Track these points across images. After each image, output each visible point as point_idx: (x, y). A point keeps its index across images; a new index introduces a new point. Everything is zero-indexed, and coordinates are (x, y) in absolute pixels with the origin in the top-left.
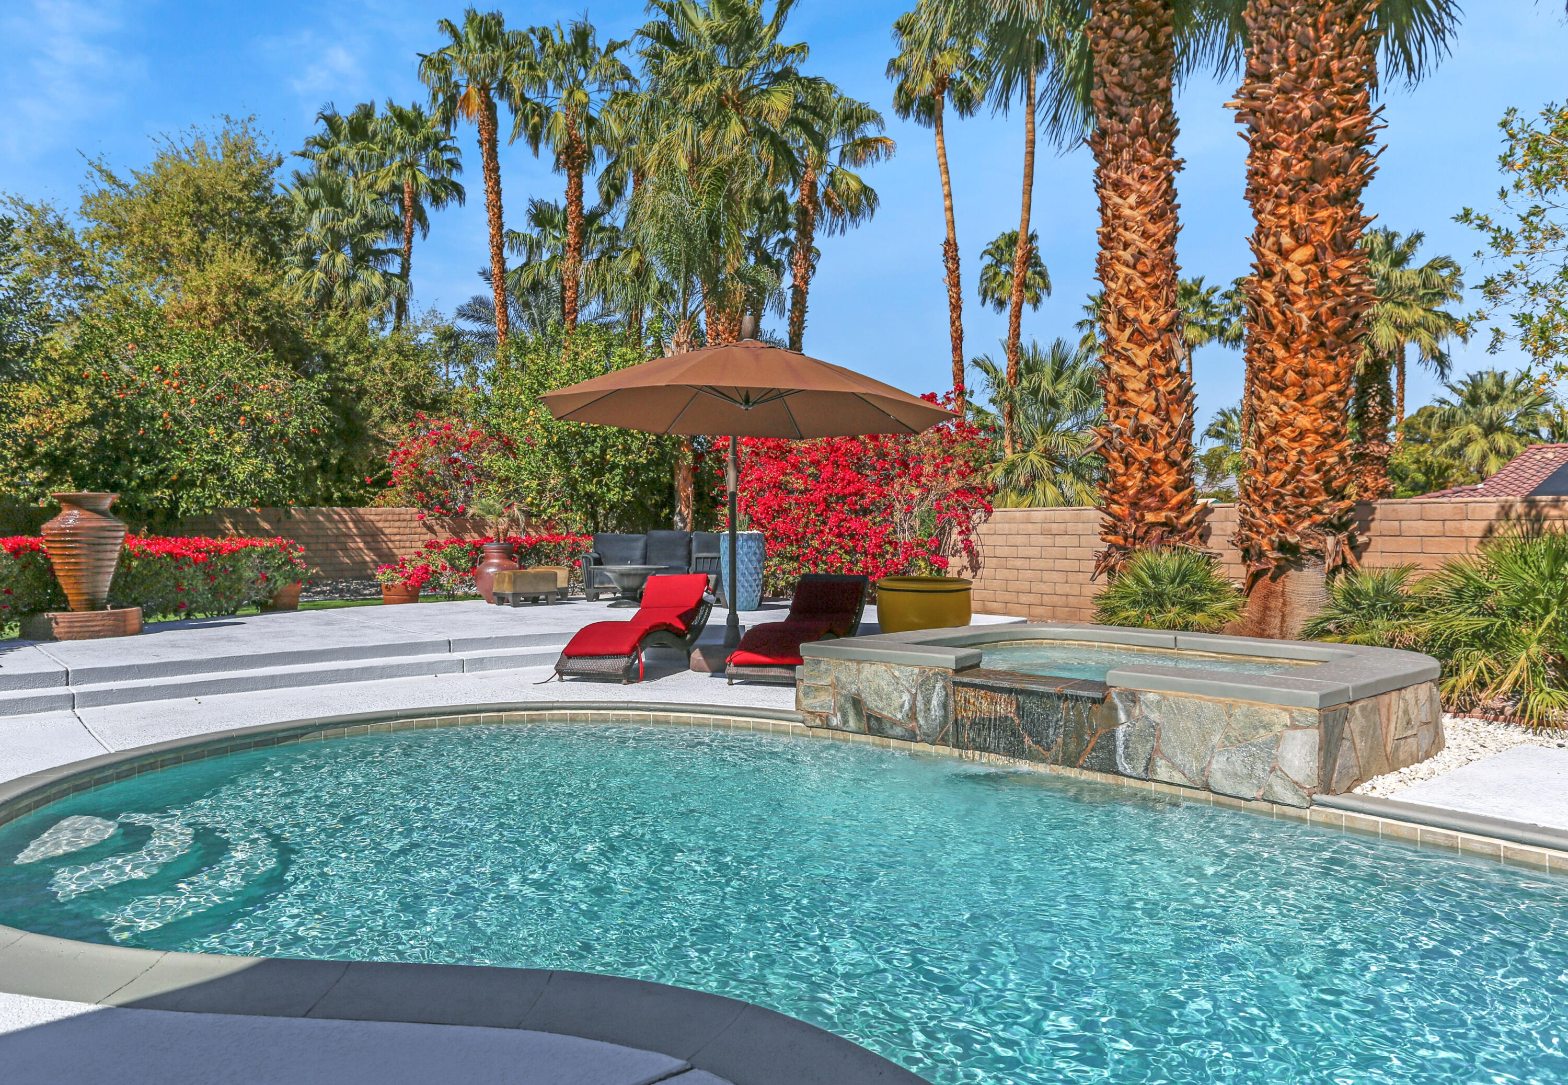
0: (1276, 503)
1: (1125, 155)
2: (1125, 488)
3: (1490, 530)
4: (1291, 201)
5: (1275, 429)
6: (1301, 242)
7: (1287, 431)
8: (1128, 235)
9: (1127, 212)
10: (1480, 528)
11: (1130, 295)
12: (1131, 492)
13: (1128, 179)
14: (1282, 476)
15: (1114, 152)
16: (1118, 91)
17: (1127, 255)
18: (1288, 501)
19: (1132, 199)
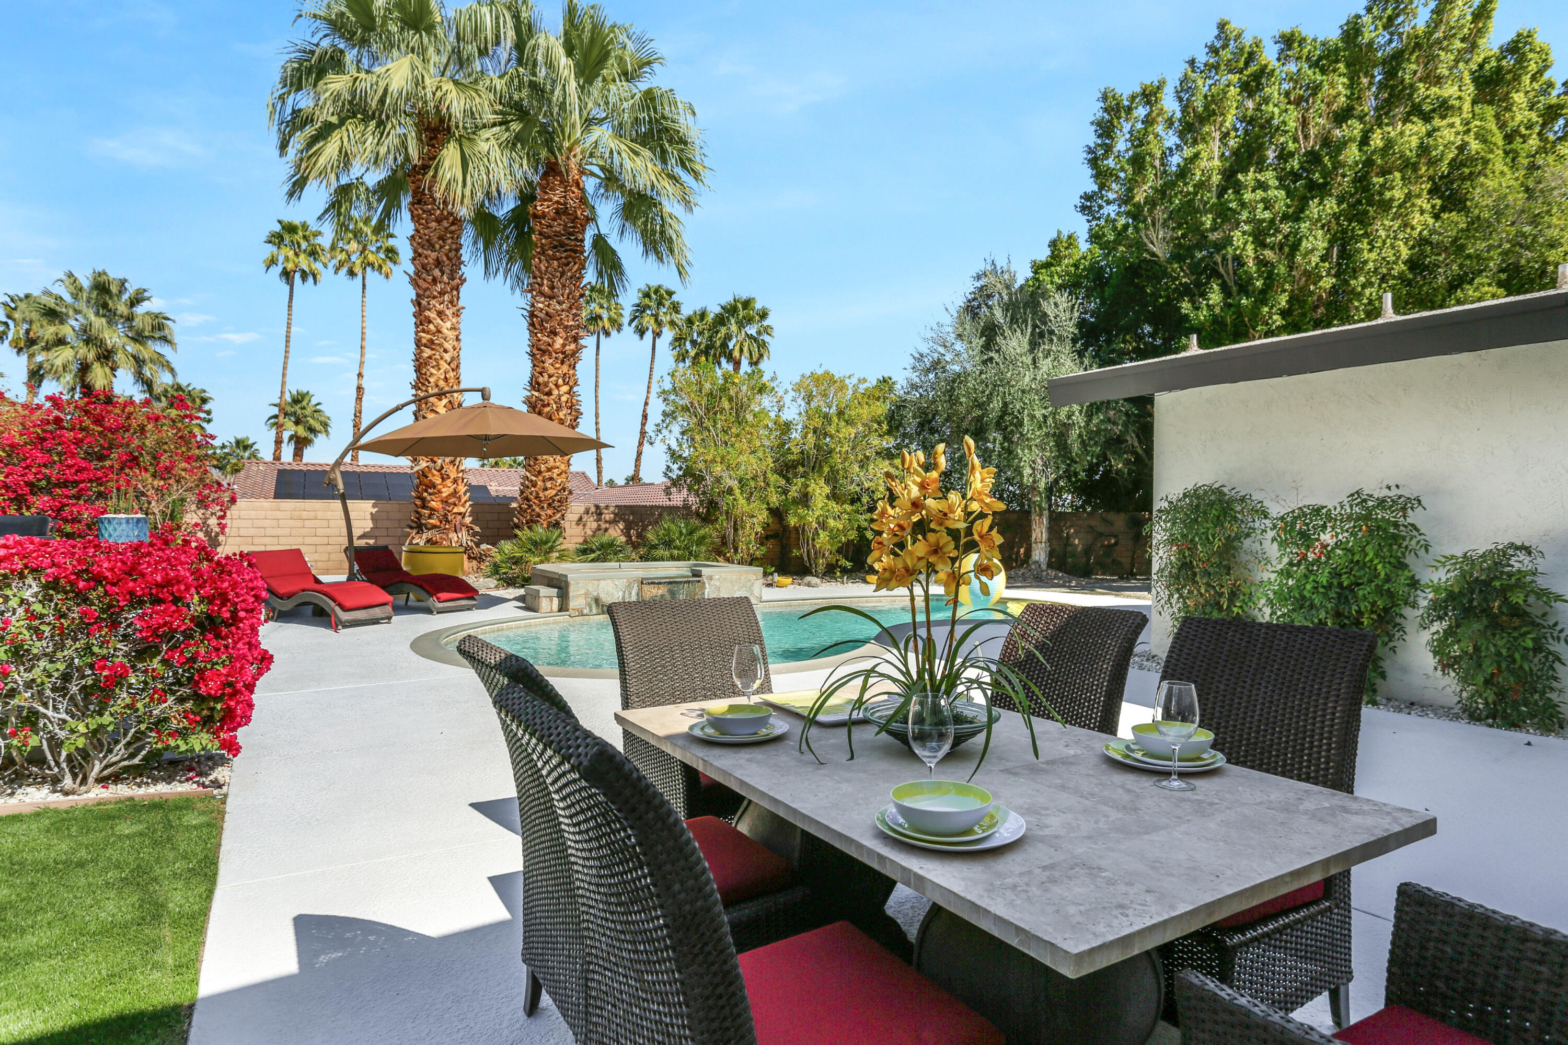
0: (549, 505)
1: (446, 297)
2: (440, 492)
3: (580, 519)
4: (562, 363)
5: (549, 470)
6: (566, 383)
7: (556, 471)
8: (446, 345)
9: (445, 331)
10: (576, 517)
11: (446, 379)
12: (444, 495)
13: (447, 312)
14: (554, 492)
15: (440, 293)
16: (445, 258)
17: (447, 357)
18: (556, 504)
19: (448, 324)
